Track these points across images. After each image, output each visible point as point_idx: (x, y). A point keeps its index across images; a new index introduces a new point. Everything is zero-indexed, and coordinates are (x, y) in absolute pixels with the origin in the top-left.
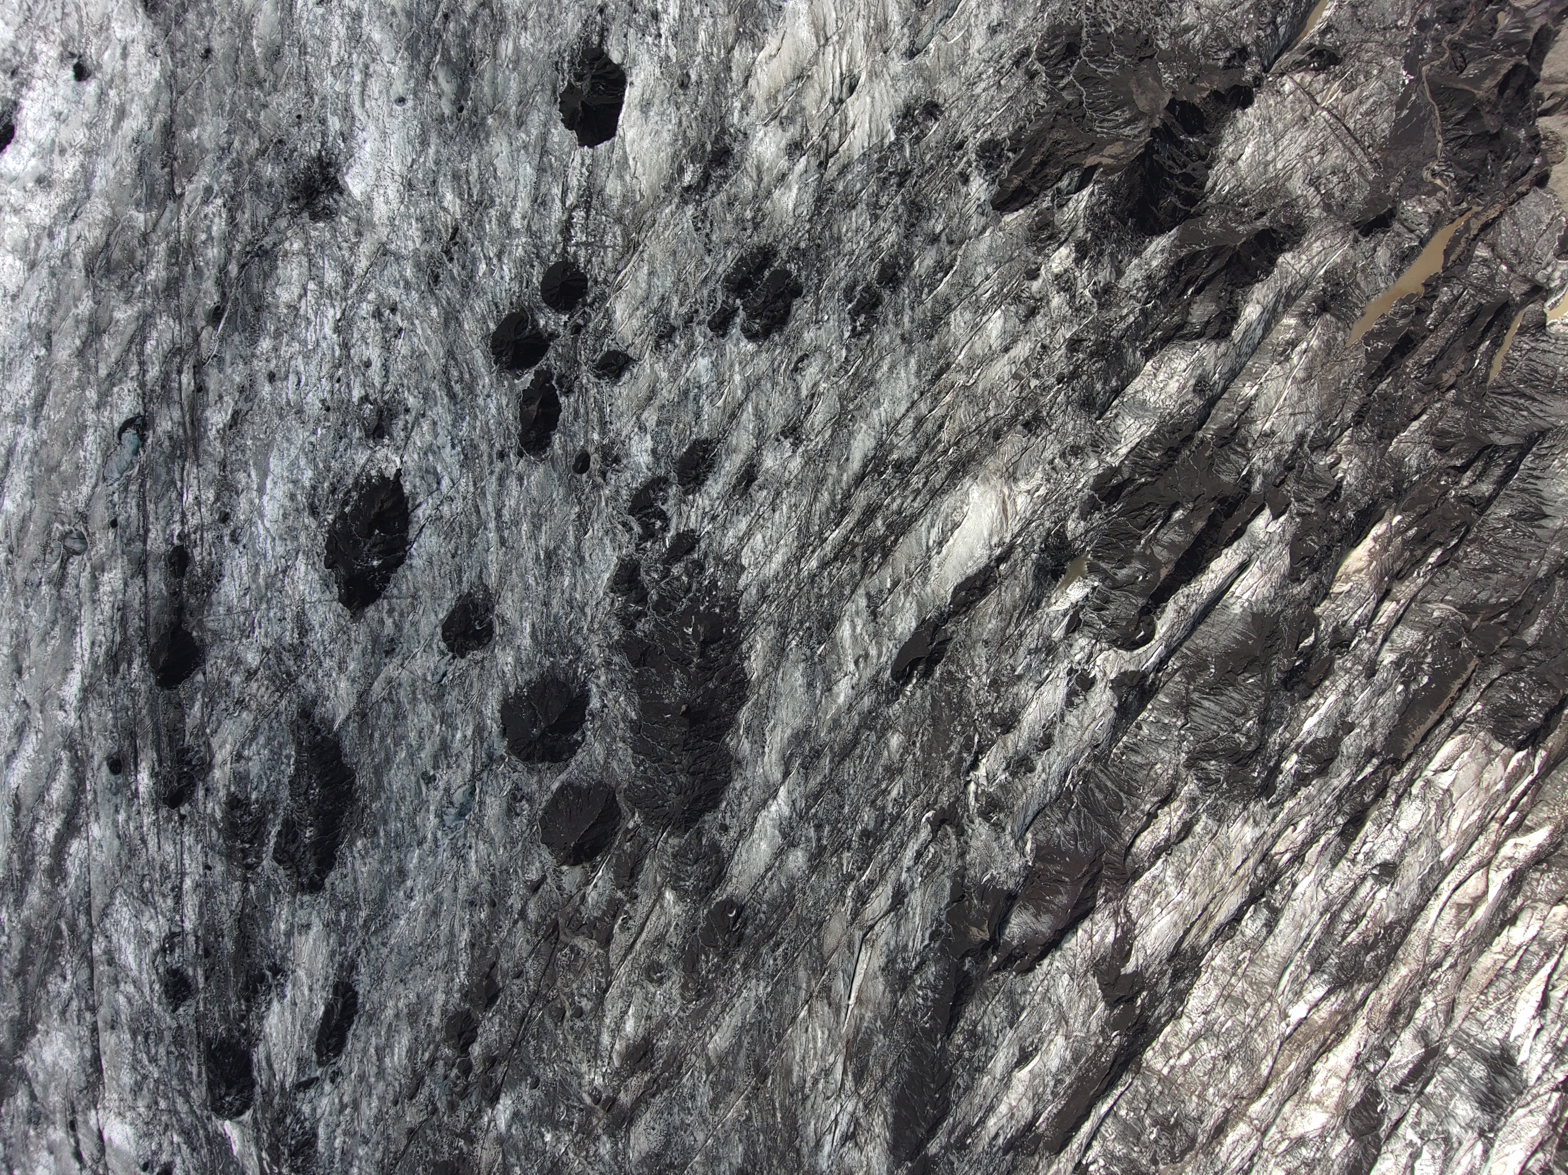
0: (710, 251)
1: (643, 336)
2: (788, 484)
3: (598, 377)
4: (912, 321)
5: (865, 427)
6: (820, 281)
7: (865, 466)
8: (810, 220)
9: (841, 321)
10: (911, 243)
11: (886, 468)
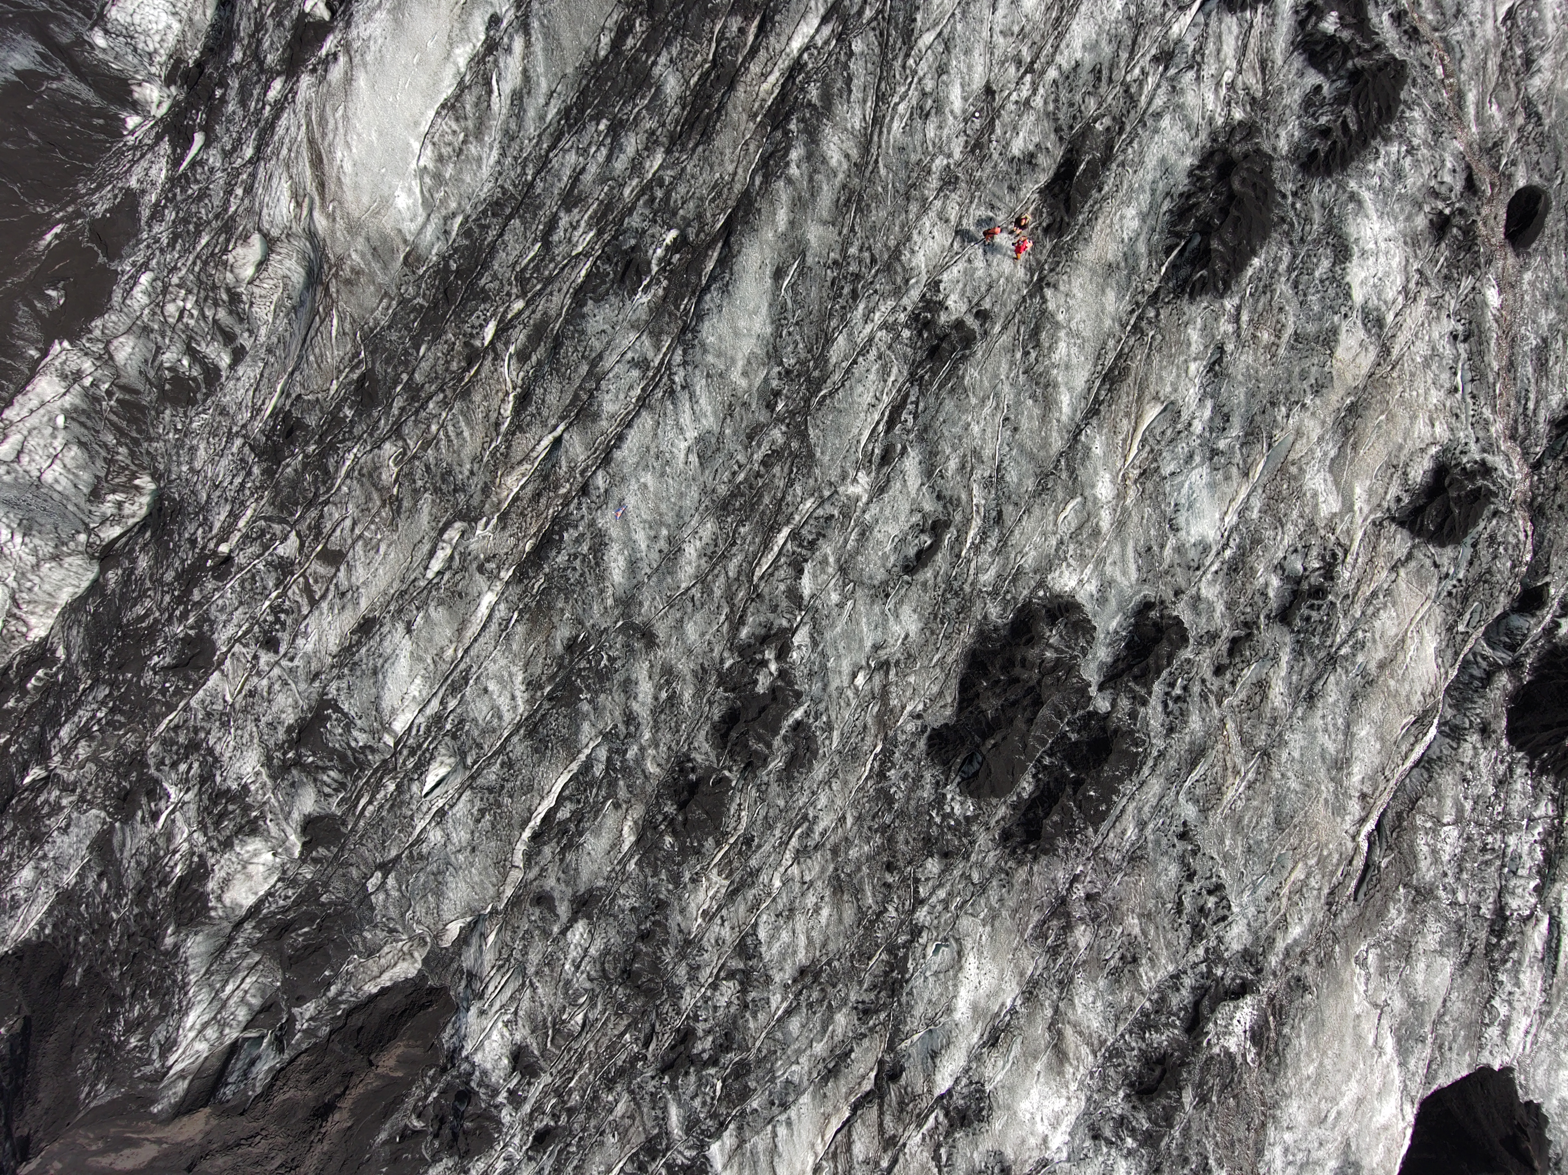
0: (1183, 836)
1: (1366, 590)
2: (949, 181)
3: (1486, 470)
4: (628, 686)
5: (736, 376)
6: (882, 775)
7: (725, 262)
8: (916, 932)
9: (819, 673)
10: (644, 889)
11: (665, 261)
